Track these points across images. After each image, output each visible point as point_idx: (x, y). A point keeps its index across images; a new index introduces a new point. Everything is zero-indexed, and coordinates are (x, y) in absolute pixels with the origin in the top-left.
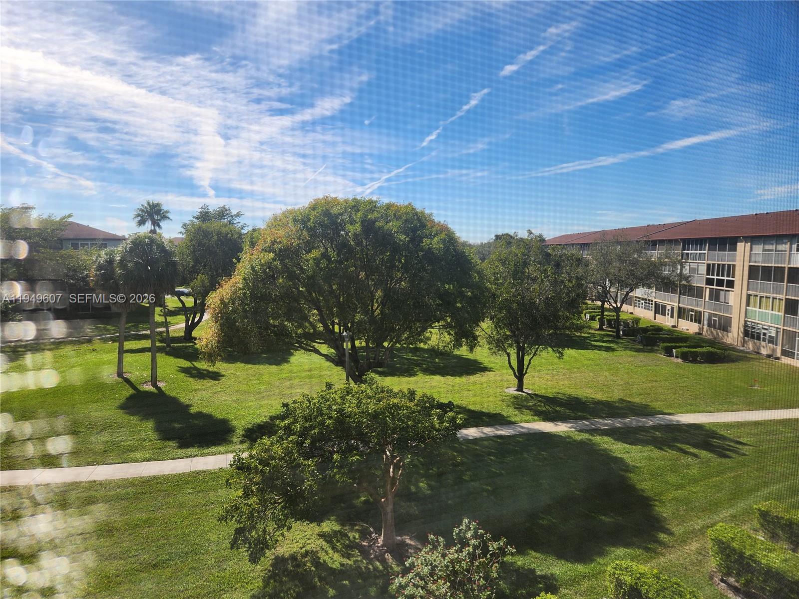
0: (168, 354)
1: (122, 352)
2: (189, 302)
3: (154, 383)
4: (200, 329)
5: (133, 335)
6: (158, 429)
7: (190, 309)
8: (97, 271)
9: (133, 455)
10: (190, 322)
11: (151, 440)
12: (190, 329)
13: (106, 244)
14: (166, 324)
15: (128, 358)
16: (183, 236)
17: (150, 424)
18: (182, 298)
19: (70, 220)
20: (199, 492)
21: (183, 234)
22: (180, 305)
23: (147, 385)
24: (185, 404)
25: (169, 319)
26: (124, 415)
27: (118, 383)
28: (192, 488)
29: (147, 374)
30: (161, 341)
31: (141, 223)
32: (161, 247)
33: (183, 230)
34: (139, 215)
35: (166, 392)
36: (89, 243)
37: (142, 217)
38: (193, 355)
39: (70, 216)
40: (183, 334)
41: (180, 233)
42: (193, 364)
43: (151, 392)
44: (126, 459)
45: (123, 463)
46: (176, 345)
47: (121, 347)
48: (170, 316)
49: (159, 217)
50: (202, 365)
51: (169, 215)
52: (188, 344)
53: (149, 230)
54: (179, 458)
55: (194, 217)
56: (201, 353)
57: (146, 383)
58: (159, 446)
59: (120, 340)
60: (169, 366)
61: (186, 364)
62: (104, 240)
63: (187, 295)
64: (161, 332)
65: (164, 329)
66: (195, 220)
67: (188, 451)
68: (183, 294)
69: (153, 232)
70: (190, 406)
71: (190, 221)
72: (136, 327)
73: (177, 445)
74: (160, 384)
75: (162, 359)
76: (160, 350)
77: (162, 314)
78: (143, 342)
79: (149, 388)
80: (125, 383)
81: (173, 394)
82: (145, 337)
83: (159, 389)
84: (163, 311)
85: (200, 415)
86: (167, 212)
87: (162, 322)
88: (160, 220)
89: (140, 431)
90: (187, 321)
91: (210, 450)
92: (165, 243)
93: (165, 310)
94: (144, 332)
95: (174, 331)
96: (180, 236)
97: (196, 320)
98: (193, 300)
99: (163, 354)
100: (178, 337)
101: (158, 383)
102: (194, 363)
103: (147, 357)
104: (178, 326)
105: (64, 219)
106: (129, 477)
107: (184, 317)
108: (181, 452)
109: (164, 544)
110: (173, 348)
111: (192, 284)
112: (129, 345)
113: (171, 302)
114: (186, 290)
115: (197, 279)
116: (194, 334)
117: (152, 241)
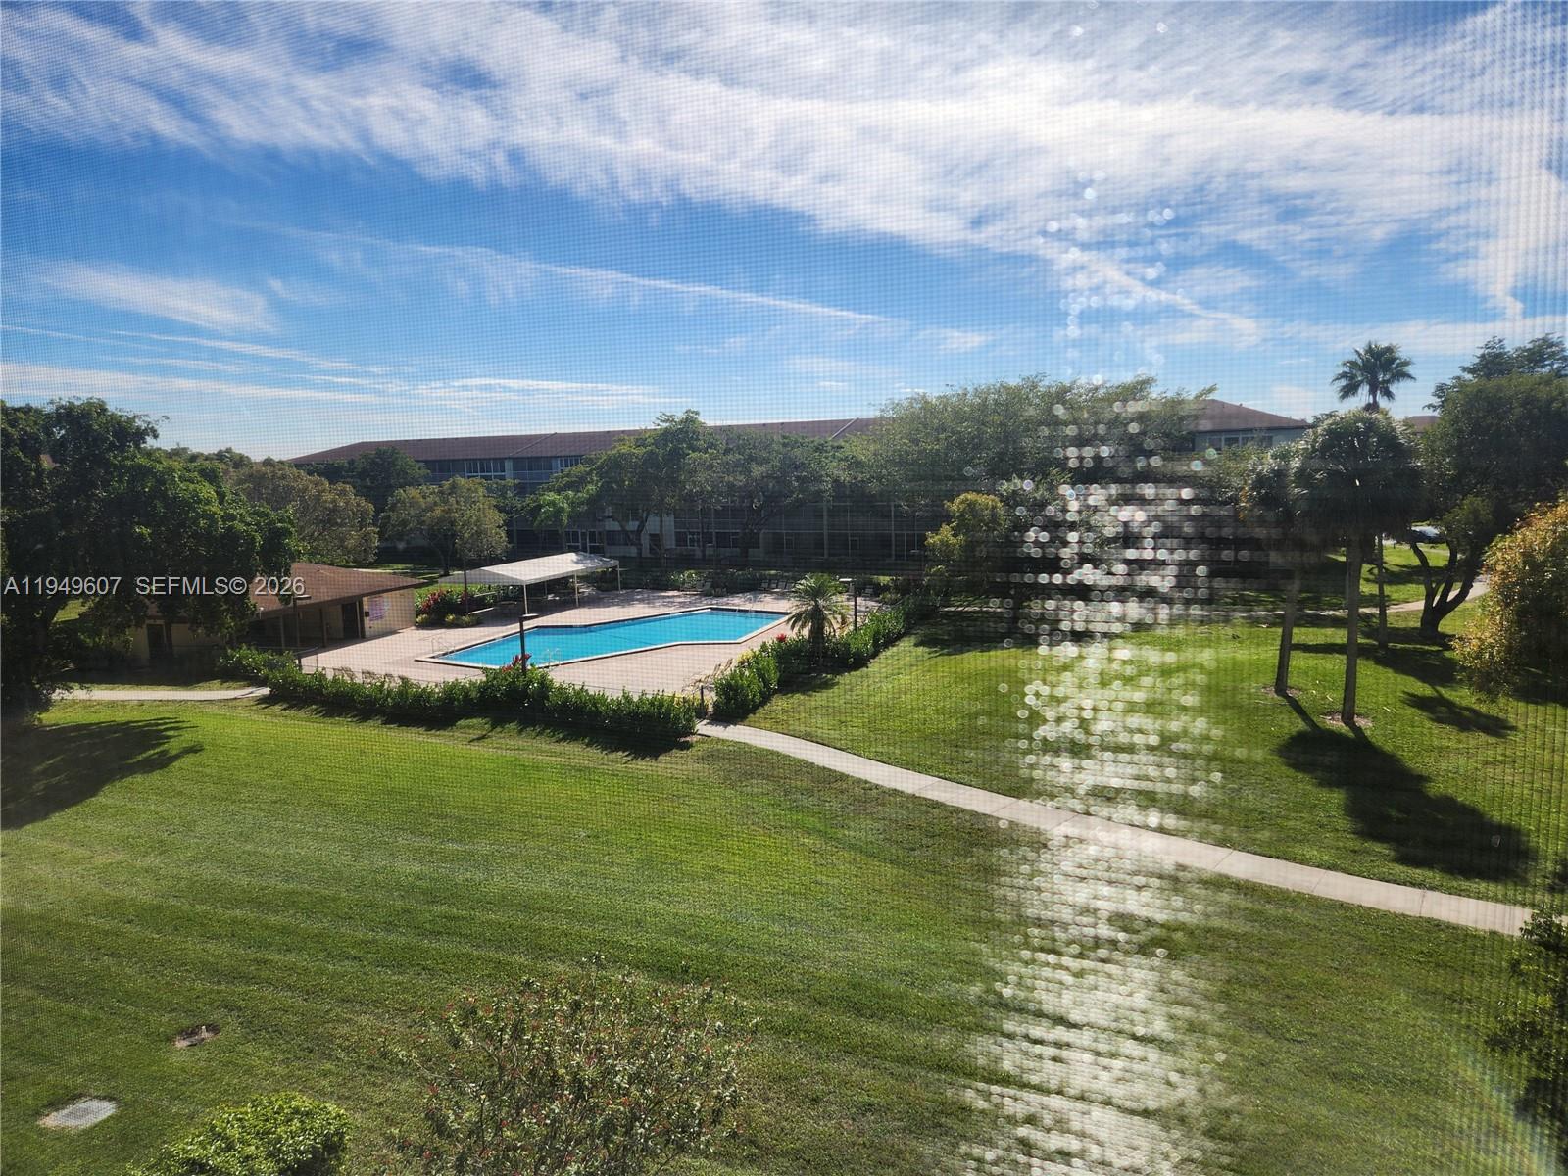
0: (1379, 661)
1: (1287, 647)
2: (1439, 556)
3: (1348, 718)
4: (1463, 618)
5: (1308, 615)
6: (1353, 810)
7: (1438, 570)
8: (1253, 489)
9: (1298, 849)
10: (1437, 598)
11: (1337, 830)
12: (1435, 613)
13: (1270, 438)
14: (1382, 601)
15: (1298, 661)
16: (1436, 413)
17: (1336, 797)
18: (1422, 546)
19: (1211, 397)
20: (1437, 965)
21: (1434, 407)
22: (1416, 561)
23: (1333, 719)
24: (1415, 773)
25: (1387, 589)
26: (1284, 768)
27: (1274, 706)
28: (1422, 952)
29: (1334, 697)
30: (1367, 635)
31: (1349, 390)
32: (1388, 440)
33: (1436, 401)
34: (1344, 376)
35: (1373, 740)
36: (1240, 437)
37: (1353, 377)
38: (1443, 672)
39: (1211, 390)
40: (1418, 625)
41: (1429, 406)
42: (1437, 691)
43: (1341, 734)
44: (1285, 852)
45: (1278, 858)
46: (1400, 646)
47: (1286, 637)
48: (1390, 583)
49: (1387, 377)
50: (1463, 696)
51: (1409, 369)
52: (1426, 647)
53: (1363, 404)
54: (1395, 882)
55: (1465, 369)
56: (1464, 668)
57: (1331, 713)
58: (1350, 844)
59: (1286, 623)
60: (1381, 686)
61: (1423, 689)
62: (1269, 429)
63: (1433, 541)
64: (1369, 616)
65: (1375, 610)
66: (1468, 377)
67: (1418, 873)
68: (1423, 537)
69: (1372, 407)
70: (1427, 779)
71: (1454, 378)
72: (1317, 603)
73: (1392, 853)
74: (1361, 722)
75: (1367, 671)
76: (1365, 652)
77: (1371, 577)
78: (1329, 631)
79: (1336, 724)
80: (1289, 708)
81: (1388, 747)
82: (1336, 623)
83: (1358, 730)
84: (1376, 571)
85: (1448, 804)
86: (1406, 363)
87: (1372, 595)
88: (1388, 382)
89: (1315, 805)
90: (1430, 596)
91: (1465, 884)
92: (1399, 431)
93: (1380, 571)
94: (1332, 612)
95: (1398, 615)
96: (1429, 412)
97: (1452, 596)
98: (1448, 553)
99: (1371, 662)
100: (1405, 629)
101: (1356, 719)
102: (1442, 691)
103: (1336, 664)
104: (1408, 606)
105: (1201, 395)
106: (1290, 888)
107: (1422, 589)
108: (1399, 869)
109: (1356, 1043)
110: (1394, 651)
111: (1448, 517)
112: (1300, 635)
113: (1396, 554)
114: (1431, 531)
115: (1461, 507)
116: (1446, 626)
117: (1371, 426)
